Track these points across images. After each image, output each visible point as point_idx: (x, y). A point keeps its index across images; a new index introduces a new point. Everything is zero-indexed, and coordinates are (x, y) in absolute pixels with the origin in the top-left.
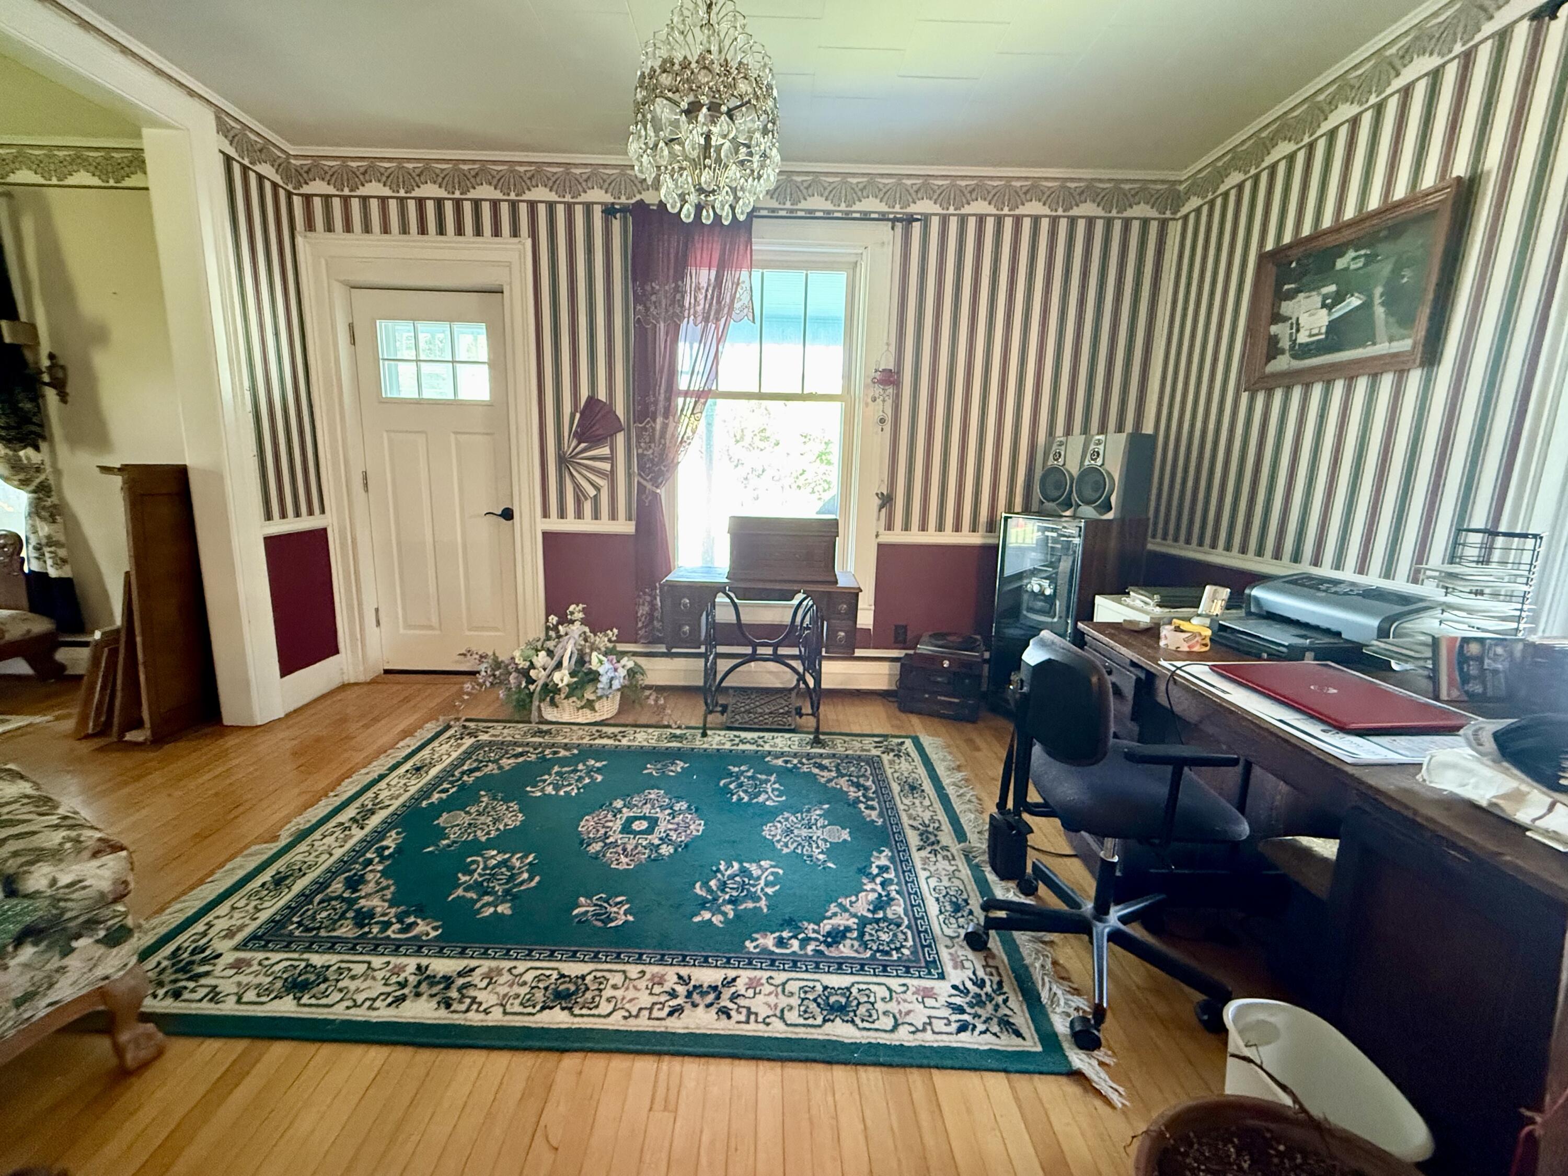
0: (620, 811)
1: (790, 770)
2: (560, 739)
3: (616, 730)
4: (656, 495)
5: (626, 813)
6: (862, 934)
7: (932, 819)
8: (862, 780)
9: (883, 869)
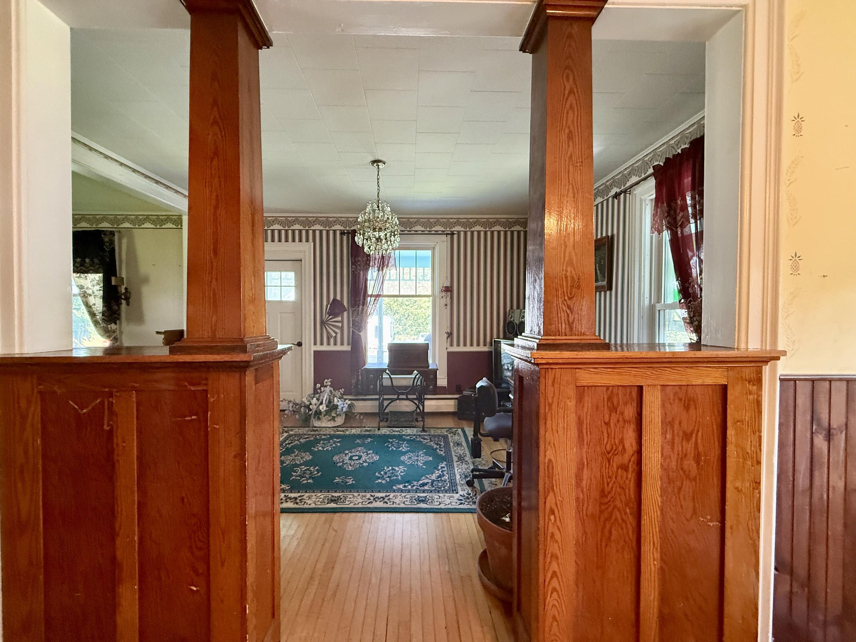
0: (348, 454)
1: (412, 440)
2: (321, 433)
3: (344, 429)
4: (360, 335)
5: (350, 454)
6: (432, 484)
7: (463, 453)
8: (439, 443)
9: (442, 467)
